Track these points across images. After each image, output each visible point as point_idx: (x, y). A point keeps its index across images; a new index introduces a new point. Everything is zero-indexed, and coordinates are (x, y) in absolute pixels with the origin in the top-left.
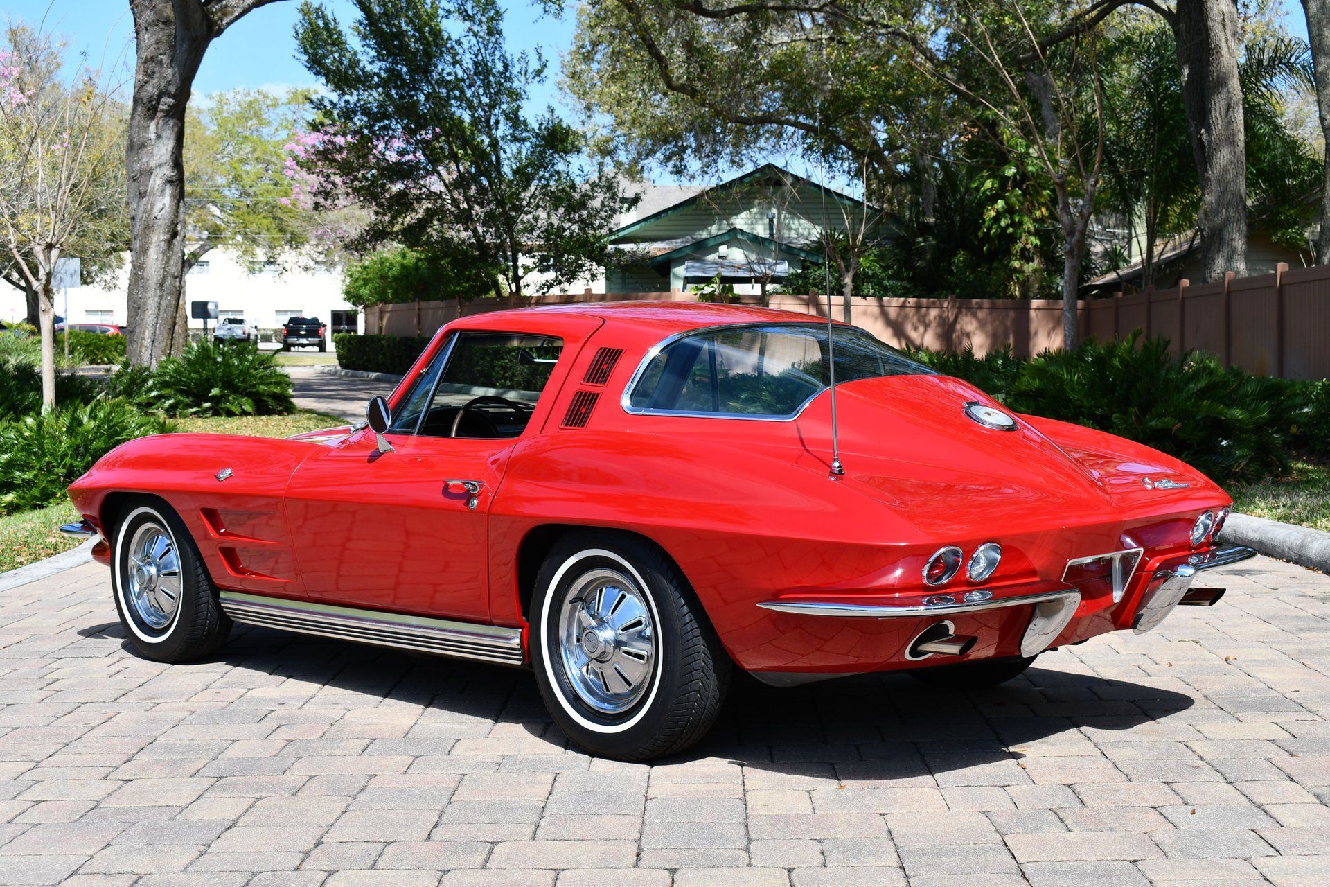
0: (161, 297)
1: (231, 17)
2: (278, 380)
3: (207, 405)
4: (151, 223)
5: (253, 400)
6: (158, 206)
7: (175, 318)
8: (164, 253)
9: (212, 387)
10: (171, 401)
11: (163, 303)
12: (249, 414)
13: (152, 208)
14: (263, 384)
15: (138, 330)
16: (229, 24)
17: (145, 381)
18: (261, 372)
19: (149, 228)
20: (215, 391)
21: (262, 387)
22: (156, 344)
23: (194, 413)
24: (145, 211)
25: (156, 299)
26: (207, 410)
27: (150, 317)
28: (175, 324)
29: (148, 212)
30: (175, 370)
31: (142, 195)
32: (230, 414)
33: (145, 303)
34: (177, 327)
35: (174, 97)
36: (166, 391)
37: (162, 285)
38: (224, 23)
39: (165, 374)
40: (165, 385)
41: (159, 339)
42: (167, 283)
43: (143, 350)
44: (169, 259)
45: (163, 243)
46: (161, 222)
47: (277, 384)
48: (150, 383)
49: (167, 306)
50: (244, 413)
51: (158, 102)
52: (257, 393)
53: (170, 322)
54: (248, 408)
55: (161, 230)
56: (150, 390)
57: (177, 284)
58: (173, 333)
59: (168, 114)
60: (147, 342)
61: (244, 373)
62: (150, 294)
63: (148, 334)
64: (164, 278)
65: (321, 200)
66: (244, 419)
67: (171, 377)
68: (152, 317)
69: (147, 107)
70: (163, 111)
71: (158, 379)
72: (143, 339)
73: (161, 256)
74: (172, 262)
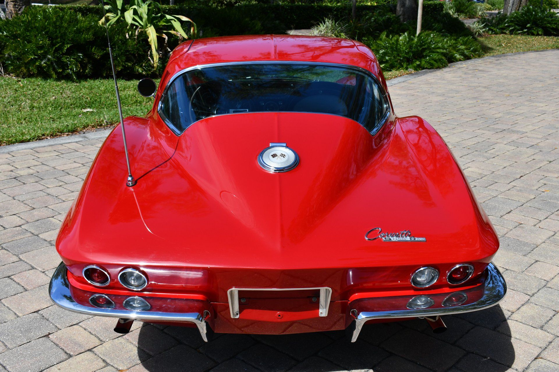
3: (525, 30)
5: (544, 30)
9: (528, 23)
10: (512, 28)
12: (541, 35)
14: (549, 23)
17: (505, 20)
18: (550, 19)
20: (528, 25)
21: (549, 25)
22: (514, 5)
23: (520, 33)
26: (525, 32)
30: (516, 16)
32: (533, 34)
36: (510, 24)
39: (512, 18)
40: (512, 21)
41: (515, 4)
43: (509, 8)
47: (556, 24)
50: (538, 35)
52: (546, 27)
54: (540, 33)
56: (506, 23)
58: (521, 1)
60: (510, 5)
61: (542, 19)
63: (511, 2)
66: (537, 37)
67: (514, 19)
71: (509, 19)
72: (509, 3)
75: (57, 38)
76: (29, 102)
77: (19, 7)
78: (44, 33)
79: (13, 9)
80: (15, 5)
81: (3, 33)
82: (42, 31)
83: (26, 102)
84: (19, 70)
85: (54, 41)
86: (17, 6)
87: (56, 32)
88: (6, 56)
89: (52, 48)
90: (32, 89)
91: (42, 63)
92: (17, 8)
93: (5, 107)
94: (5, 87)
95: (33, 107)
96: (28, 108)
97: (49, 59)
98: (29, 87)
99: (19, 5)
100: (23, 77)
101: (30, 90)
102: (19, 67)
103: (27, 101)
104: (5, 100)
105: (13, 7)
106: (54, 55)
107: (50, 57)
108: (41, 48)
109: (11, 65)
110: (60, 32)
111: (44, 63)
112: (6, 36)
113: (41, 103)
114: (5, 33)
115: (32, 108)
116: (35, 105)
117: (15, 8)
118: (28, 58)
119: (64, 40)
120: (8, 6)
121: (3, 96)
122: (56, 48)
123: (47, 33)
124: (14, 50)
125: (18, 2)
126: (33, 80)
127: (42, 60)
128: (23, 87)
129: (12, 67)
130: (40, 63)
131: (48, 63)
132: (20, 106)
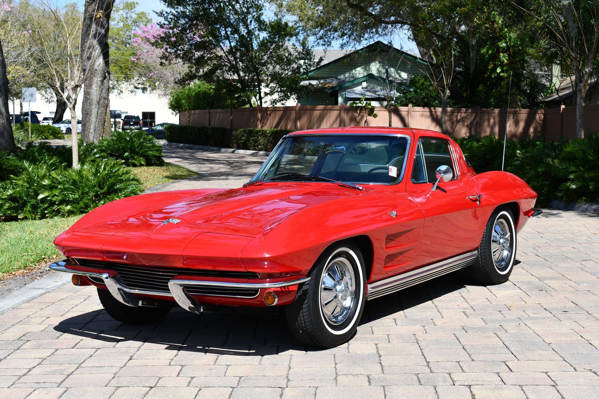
0: (99, 108)
2: (158, 148)
3: (123, 161)
4: (93, 72)
5: (145, 159)
6: (97, 63)
7: (105, 119)
8: (100, 87)
9: (125, 152)
11: (99, 111)
12: (143, 165)
13: (94, 65)
14: (150, 150)
15: (87, 124)
17: (92, 149)
19: (92, 75)
20: (126, 154)
21: (149, 152)
22: (96, 131)
25: (96, 110)
27: (93, 118)
28: (105, 121)
29: (92, 67)
30: (108, 144)
31: (89, 58)
32: (134, 165)
33: (91, 111)
34: (106, 123)
35: (105, 10)
36: (103, 154)
37: (99, 103)
39: (102, 146)
40: (102, 151)
41: (97, 129)
42: (101, 102)
43: (90, 134)
44: (102, 90)
45: (99, 82)
46: (98, 72)
47: (156, 151)
48: (95, 150)
49: (102, 113)
50: (141, 165)
52: (148, 156)
53: (103, 120)
54: (143, 163)
55: (99, 75)
56: (95, 154)
57: (106, 102)
58: (104, 126)
60: (92, 130)
61: (140, 146)
62: (93, 107)
63: (92, 126)
64: (100, 99)
65: (164, 61)
67: (106, 148)
68: (94, 118)
71: (99, 148)
72: (90, 129)
73: (98, 88)
74: (103, 91)
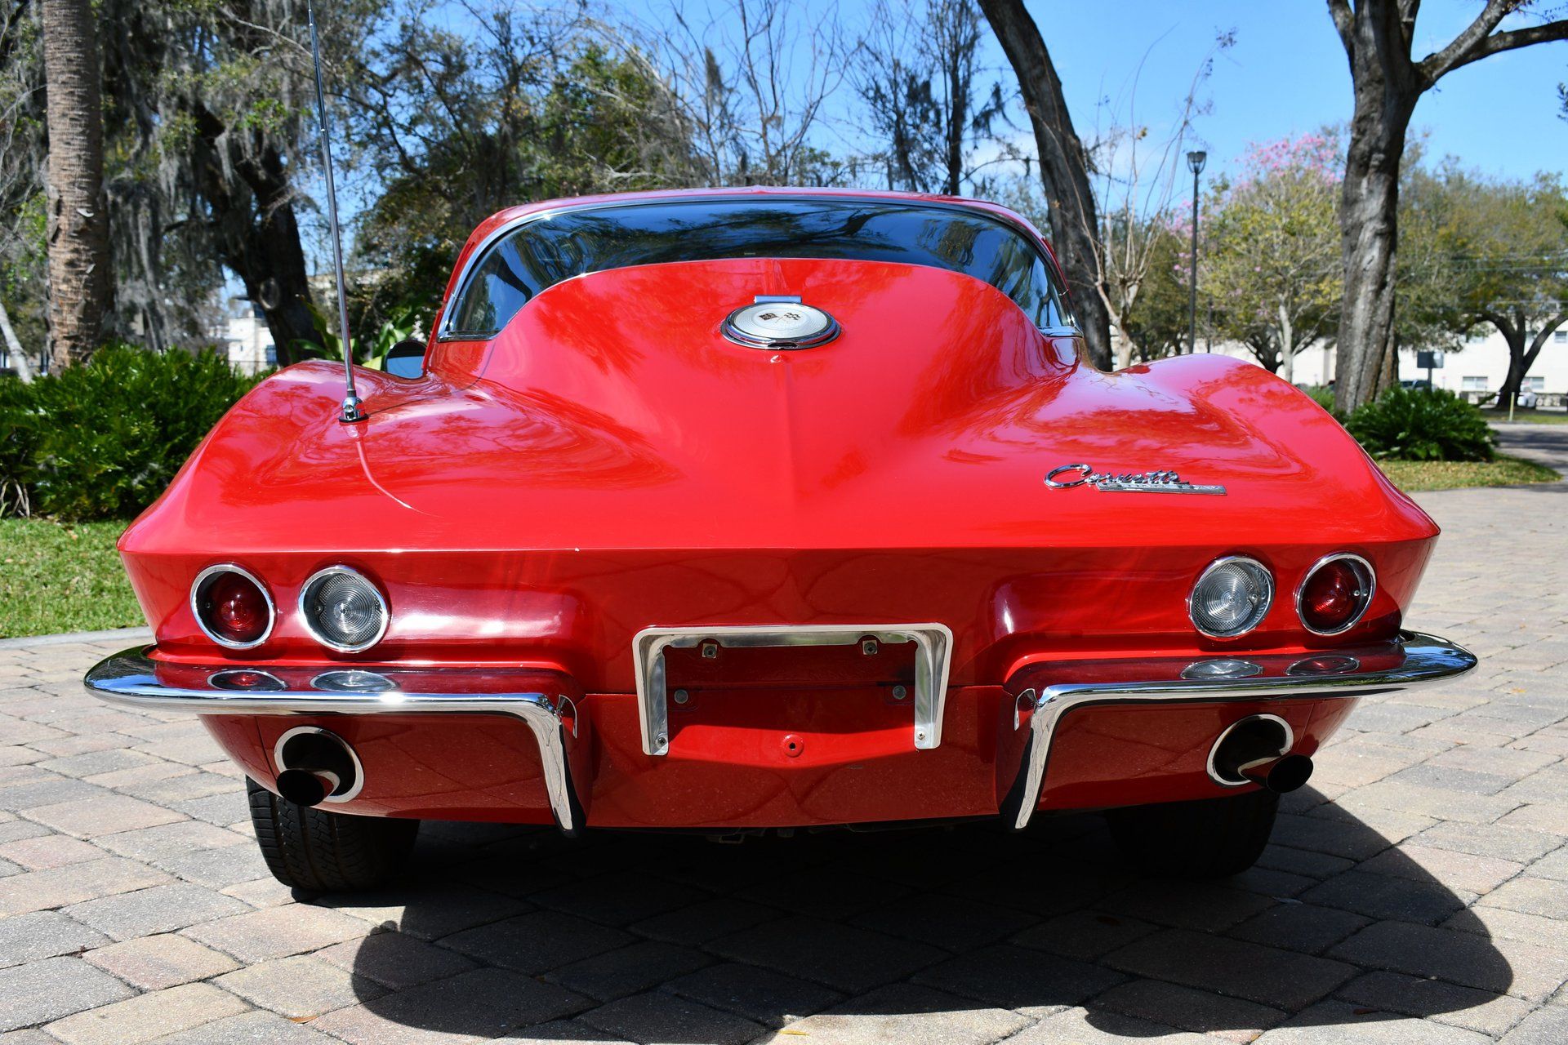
0: (1367, 346)
1: (1440, 70)
2: (1473, 428)
3: (1396, 449)
4: (1360, 274)
5: (1442, 446)
6: (1367, 258)
7: (1380, 365)
8: (1372, 303)
9: (1401, 431)
11: (1369, 351)
12: (1437, 459)
13: (1362, 261)
14: (1454, 430)
15: (1345, 380)
16: (1439, 76)
19: (1357, 279)
20: (1401, 435)
21: (1454, 434)
22: (1360, 391)
23: (1385, 456)
24: (1354, 264)
25: (1362, 348)
26: (1396, 454)
27: (1355, 365)
28: (1380, 371)
29: (1357, 265)
30: (1367, 415)
31: (1353, 248)
32: (1415, 458)
33: (1351, 351)
34: (1382, 375)
35: (1384, 152)
37: (1367, 334)
38: (1434, 75)
39: (1358, 419)
41: (1363, 385)
42: (1374, 332)
43: (1347, 396)
44: (1376, 309)
45: (1370, 294)
46: (1369, 274)
47: (1471, 430)
49: (1373, 354)
50: (1429, 458)
51: (1370, 158)
52: (1448, 439)
53: (1375, 369)
54: (1433, 453)
55: (1369, 281)
57: (1384, 333)
58: (1378, 379)
59: (1380, 169)
60: (1352, 388)
61: (1435, 420)
62: (1356, 342)
63: (1353, 380)
64: (1371, 327)
66: (1427, 464)
68: (1358, 365)
69: (1358, 164)
70: (1374, 166)
71: (1353, 423)
72: (1348, 386)
73: (1368, 306)
74: (1379, 312)
75: (177, 418)
76: (93, 576)
77: (85, 353)
78: (144, 406)
79: (67, 357)
80: (74, 347)
81: (36, 411)
82: (140, 401)
83: (84, 576)
84: (71, 503)
85: (170, 428)
86: (78, 350)
87: (177, 404)
88: (41, 467)
89: (163, 444)
90: (101, 546)
91: (135, 482)
92: (80, 354)
93: (27, 588)
94: (29, 542)
95: (102, 590)
96: (88, 592)
97: (153, 473)
98: (96, 542)
99: (84, 348)
100: (83, 520)
101: (96, 548)
102: (73, 495)
103: (87, 574)
104: (27, 571)
105: (69, 353)
106: (166, 461)
107: (155, 466)
108: (135, 443)
109: (51, 490)
110: (186, 404)
111: (140, 482)
112: (44, 418)
113: (123, 579)
114: (42, 412)
115: (99, 590)
116: (108, 583)
117: (74, 353)
118: (99, 469)
119: (197, 424)
120: (57, 350)
121: (23, 561)
122: (173, 446)
123: (151, 406)
124: (61, 452)
125: (81, 340)
126: (107, 526)
127: (134, 476)
128: (79, 542)
129: (53, 497)
130: (129, 484)
131: (149, 482)
132: (66, 586)
